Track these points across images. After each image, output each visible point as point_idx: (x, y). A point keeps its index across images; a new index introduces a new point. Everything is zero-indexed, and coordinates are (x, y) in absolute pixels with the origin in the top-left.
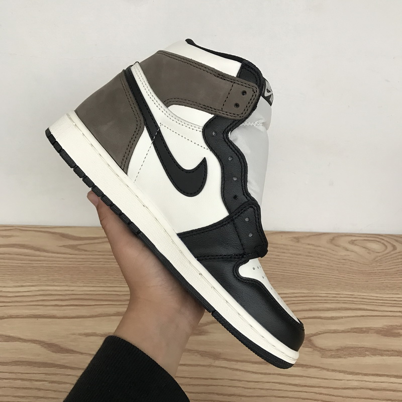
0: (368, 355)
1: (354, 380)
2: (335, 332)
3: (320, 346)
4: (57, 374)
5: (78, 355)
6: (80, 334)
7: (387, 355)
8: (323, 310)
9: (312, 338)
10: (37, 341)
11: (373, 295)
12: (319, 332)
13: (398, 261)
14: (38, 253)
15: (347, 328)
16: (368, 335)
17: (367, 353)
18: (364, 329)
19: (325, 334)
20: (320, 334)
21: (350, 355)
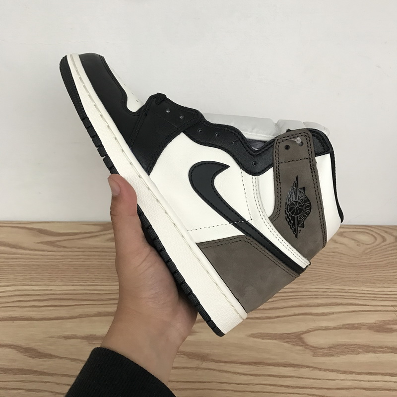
0: (361, 353)
1: (347, 380)
2: (327, 329)
3: (312, 344)
4: (35, 381)
5: (57, 359)
6: (59, 337)
7: (380, 352)
8: (314, 306)
9: (303, 336)
10: (12, 345)
11: (364, 289)
12: (310, 330)
13: (388, 253)
14: (14, 250)
15: (339, 324)
16: (360, 331)
17: (360, 350)
18: (356, 325)
19: (316, 332)
20: (311, 331)
21: (343, 353)
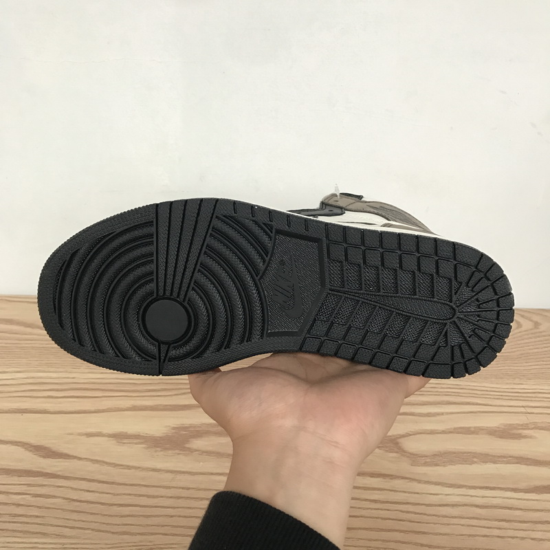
0: (476, 462)
1: (454, 495)
2: (432, 432)
3: (411, 451)
4: (45, 485)
5: (75, 460)
6: (80, 434)
7: (502, 462)
8: (417, 404)
9: (400, 440)
10: (20, 442)
11: (486, 385)
12: (411, 433)
13: (523, 342)
14: (29, 330)
15: (449, 427)
16: (477, 436)
17: (475, 460)
18: (473, 429)
19: (418, 436)
20: (411, 435)
21: (452, 462)
